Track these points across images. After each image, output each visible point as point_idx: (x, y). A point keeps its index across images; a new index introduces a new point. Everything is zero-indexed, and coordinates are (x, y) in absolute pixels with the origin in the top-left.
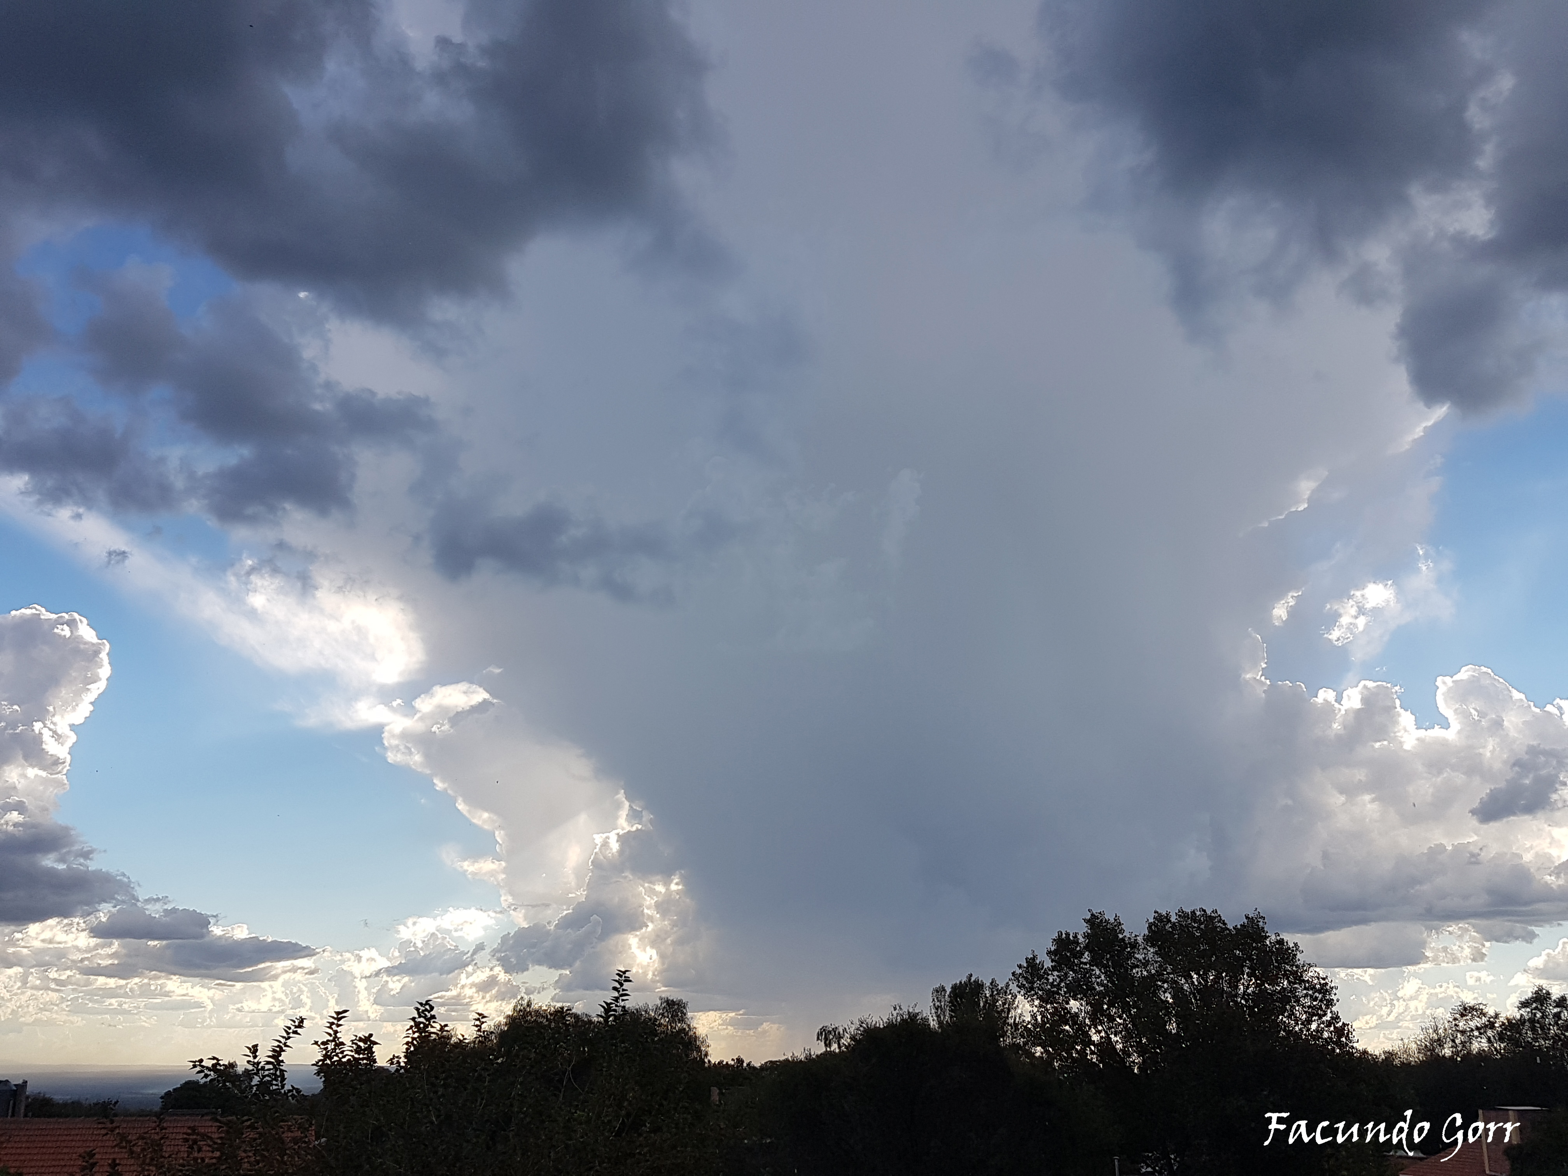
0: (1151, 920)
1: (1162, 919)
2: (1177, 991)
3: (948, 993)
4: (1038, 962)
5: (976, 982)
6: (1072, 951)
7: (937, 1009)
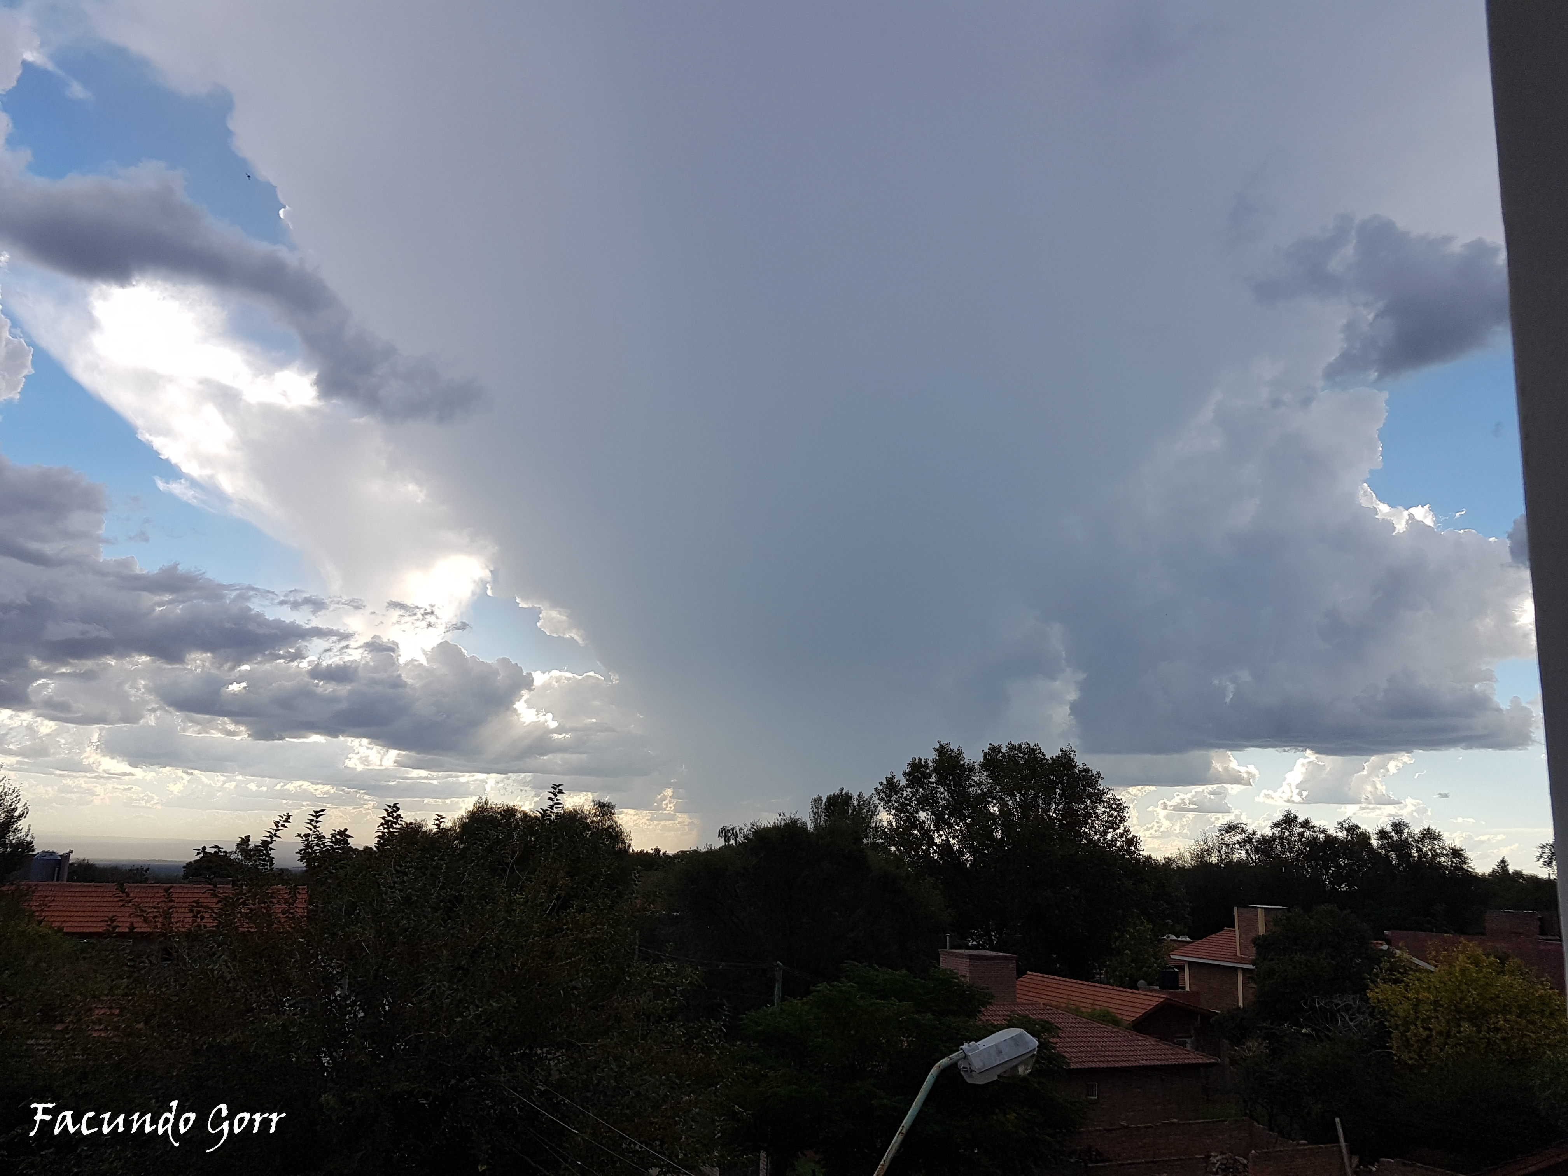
0: (987, 751)
1: (995, 750)
2: (1003, 805)
3: (824, 802)
4: (895, 781)
5: (846, 794)
6: (923, 773)
7: (815, 814)
